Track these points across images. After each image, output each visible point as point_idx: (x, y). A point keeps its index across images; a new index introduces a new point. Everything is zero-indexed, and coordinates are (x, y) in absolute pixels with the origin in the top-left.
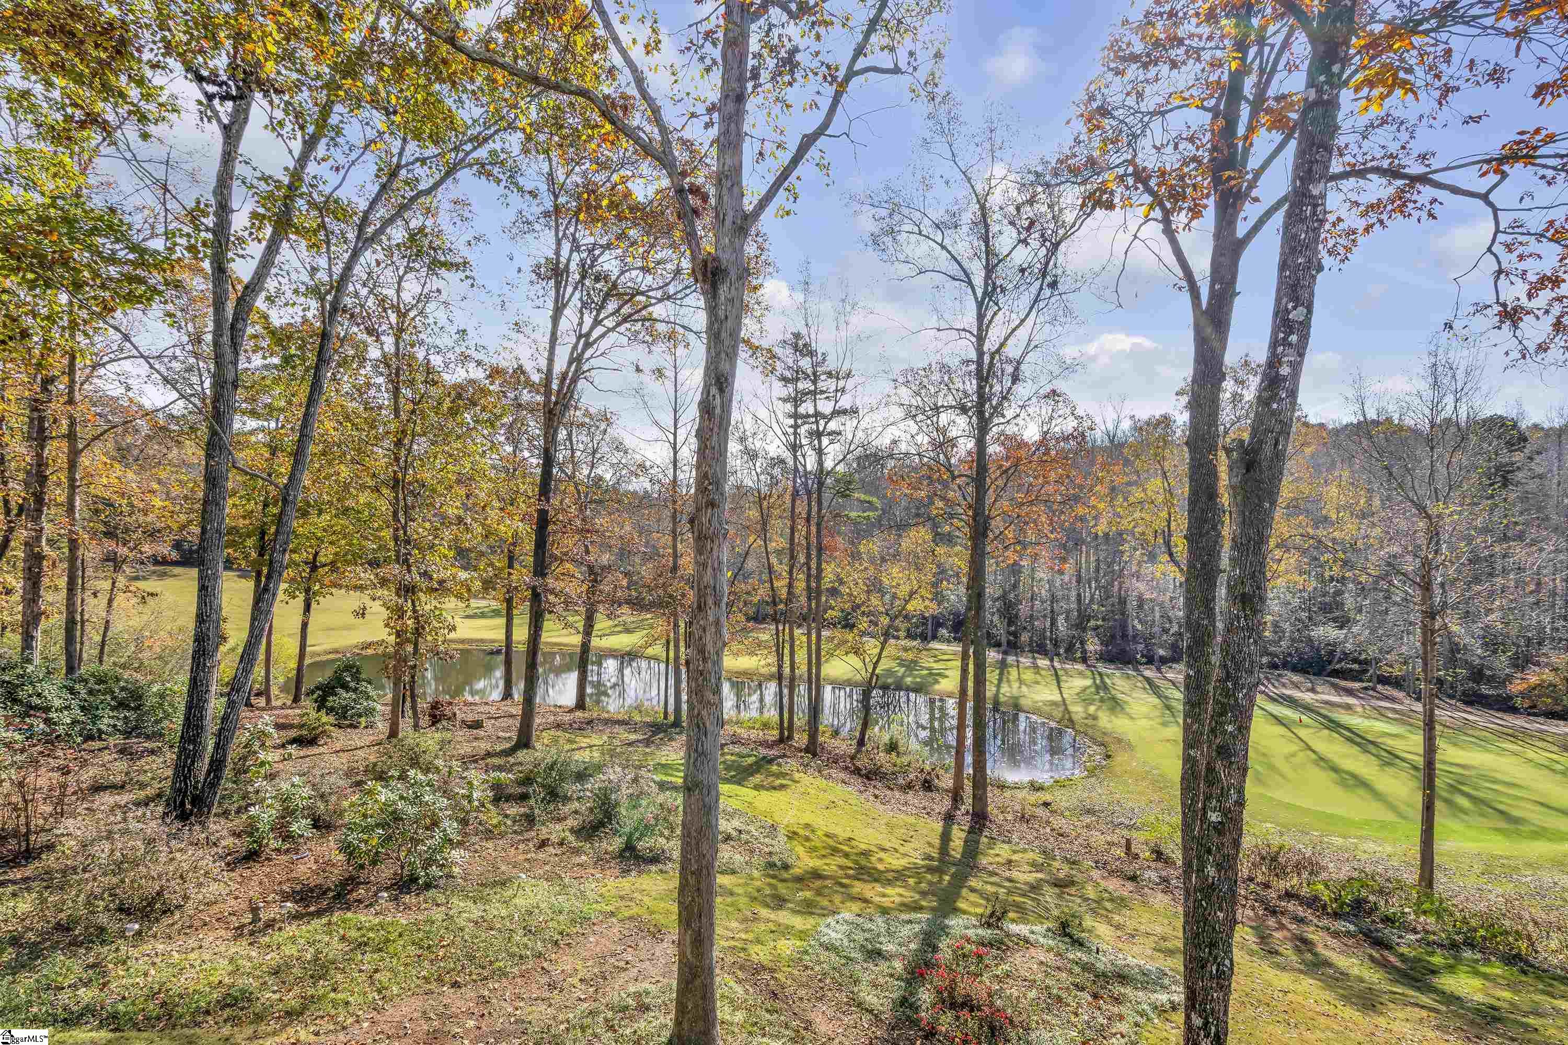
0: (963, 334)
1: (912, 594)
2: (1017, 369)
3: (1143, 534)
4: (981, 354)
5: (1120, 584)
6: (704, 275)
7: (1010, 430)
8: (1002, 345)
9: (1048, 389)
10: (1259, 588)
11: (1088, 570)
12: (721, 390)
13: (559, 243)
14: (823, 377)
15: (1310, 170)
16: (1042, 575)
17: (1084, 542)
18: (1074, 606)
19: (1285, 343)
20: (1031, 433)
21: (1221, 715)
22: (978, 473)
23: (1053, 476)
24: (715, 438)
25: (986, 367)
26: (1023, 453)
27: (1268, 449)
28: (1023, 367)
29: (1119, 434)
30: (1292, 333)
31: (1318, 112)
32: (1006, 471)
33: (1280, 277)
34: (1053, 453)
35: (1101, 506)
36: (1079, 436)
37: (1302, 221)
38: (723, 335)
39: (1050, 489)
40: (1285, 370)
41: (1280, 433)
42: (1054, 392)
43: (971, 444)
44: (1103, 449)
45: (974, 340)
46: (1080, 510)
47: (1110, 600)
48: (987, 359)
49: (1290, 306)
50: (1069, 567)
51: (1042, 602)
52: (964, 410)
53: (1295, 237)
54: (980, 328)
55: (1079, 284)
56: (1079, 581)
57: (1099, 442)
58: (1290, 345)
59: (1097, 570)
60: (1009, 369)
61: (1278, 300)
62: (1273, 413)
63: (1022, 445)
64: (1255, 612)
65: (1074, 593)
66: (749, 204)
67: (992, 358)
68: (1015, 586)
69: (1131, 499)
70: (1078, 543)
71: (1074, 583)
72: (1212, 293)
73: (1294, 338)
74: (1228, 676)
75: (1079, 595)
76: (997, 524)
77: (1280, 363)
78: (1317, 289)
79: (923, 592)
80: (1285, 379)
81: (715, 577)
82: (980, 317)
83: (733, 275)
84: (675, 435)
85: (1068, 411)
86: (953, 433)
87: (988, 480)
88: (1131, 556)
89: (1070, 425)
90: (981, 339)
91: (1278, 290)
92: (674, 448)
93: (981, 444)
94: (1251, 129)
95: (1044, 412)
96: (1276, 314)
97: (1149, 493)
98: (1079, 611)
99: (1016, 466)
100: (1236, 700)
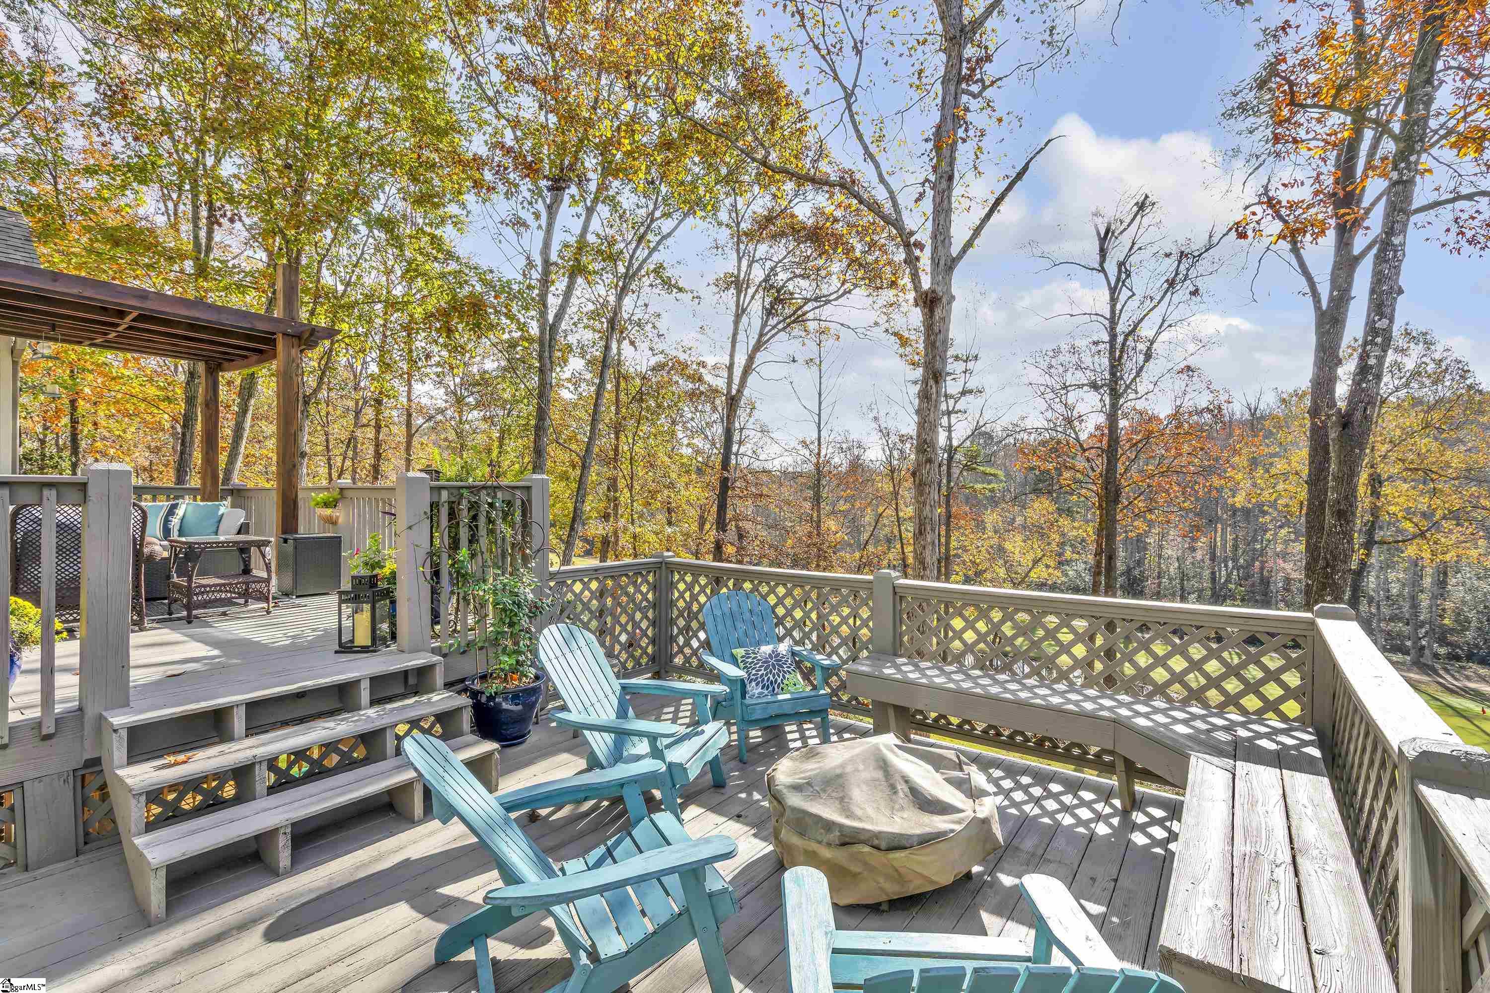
0: (1094, 318)
1: (1036, 562)
2: (1149, 349)
3: (1287, 506)
4: (1113, 337)
5: (1263, 563)
6: (925, 303)
7: (1140, 405)
8: (1136, 326)
9: (1182, 365)
10: (1351, 506)
11: (1224, 546)
12: (937, 382)
13: (740, 260)
14: (950, 361)
15: (1392, 227)
16: (1170, 552)
17: (1219, 519)
18: (1207, 584)
19: (1372, 343)
20: (1163, 409)
21: (1322, 590)
22: (1109, 446)
23: (1186, 448)
24: (932, 415)
25: (1118, 346)
26: (1153, 426)
27: (1358, 415)
28: (1155, 346)
29: (1262, 406)
30: (1377, 336)
31: (1400, 188)
32: (1136, 444)
33: (1371, 300)
34: (1186, 426)
35: (1239, 476)
36: (1216, 411)
37: (1386, 261)
38: (938, 344)
39: (1184, 460)
40: (1372, 361)
41: (1368, 403)
42: (1189, 368)
43: (1101, 419)
44: (1242, 423)
45: (1107, 323)
46: (1217, 482)
47: (1250, 582)
48: (1120, 339)
49: (1376, 318)
50: (1202, 542)
51: (1170, 579)
52: (1094, 386)
53: (1380, 272)
54: (1113, 311)
55: (1216, 266)
56: (1213, 558)
57: (1238, 416)
58: (1376, 344)
59: (1235, 547)
60: (1142, 347)
61: (1368, 315)
62: (1363, 390)
63: (1153, 418)
64: (1348, 522)
65: (1207, 573)
66: (955, 251)
67: (1126, 340)
68: (1139, 563)
69: (1273, 471)
70: (1212, 521)
71: (1208, 562)
72: (1331, 299)
73: (1379, 340)
74: (1328, 565)
75: (1213, 573)
76: (1127, 492)
77: (1368, 356)
78: (1398, 307)
79: (1046, 560)
80: (1371, 367)
81: (932, 511)
82: (1113, 300)
83: (944, 300)
84: (819, 415)
85: (1204, 386)
86: (1081, 408)
87: (1120, 451)
88: (1276, 534)
89: (1203, 401)
90: (1113, 321)
91: (1369, 308)
92: (819, 427)
93: (1112, 418)
94: (1365, 176)
95: (1176, 388)
96: (1367, 324)
97: (1294, 464)
98: (1213, 589)
99: (1148, 438)
100: (1333, 580)
